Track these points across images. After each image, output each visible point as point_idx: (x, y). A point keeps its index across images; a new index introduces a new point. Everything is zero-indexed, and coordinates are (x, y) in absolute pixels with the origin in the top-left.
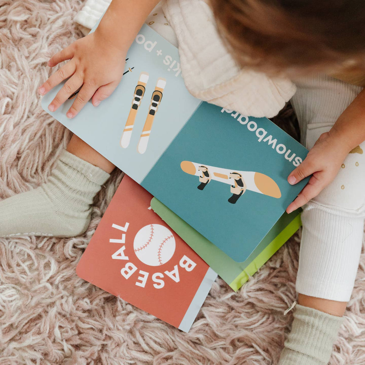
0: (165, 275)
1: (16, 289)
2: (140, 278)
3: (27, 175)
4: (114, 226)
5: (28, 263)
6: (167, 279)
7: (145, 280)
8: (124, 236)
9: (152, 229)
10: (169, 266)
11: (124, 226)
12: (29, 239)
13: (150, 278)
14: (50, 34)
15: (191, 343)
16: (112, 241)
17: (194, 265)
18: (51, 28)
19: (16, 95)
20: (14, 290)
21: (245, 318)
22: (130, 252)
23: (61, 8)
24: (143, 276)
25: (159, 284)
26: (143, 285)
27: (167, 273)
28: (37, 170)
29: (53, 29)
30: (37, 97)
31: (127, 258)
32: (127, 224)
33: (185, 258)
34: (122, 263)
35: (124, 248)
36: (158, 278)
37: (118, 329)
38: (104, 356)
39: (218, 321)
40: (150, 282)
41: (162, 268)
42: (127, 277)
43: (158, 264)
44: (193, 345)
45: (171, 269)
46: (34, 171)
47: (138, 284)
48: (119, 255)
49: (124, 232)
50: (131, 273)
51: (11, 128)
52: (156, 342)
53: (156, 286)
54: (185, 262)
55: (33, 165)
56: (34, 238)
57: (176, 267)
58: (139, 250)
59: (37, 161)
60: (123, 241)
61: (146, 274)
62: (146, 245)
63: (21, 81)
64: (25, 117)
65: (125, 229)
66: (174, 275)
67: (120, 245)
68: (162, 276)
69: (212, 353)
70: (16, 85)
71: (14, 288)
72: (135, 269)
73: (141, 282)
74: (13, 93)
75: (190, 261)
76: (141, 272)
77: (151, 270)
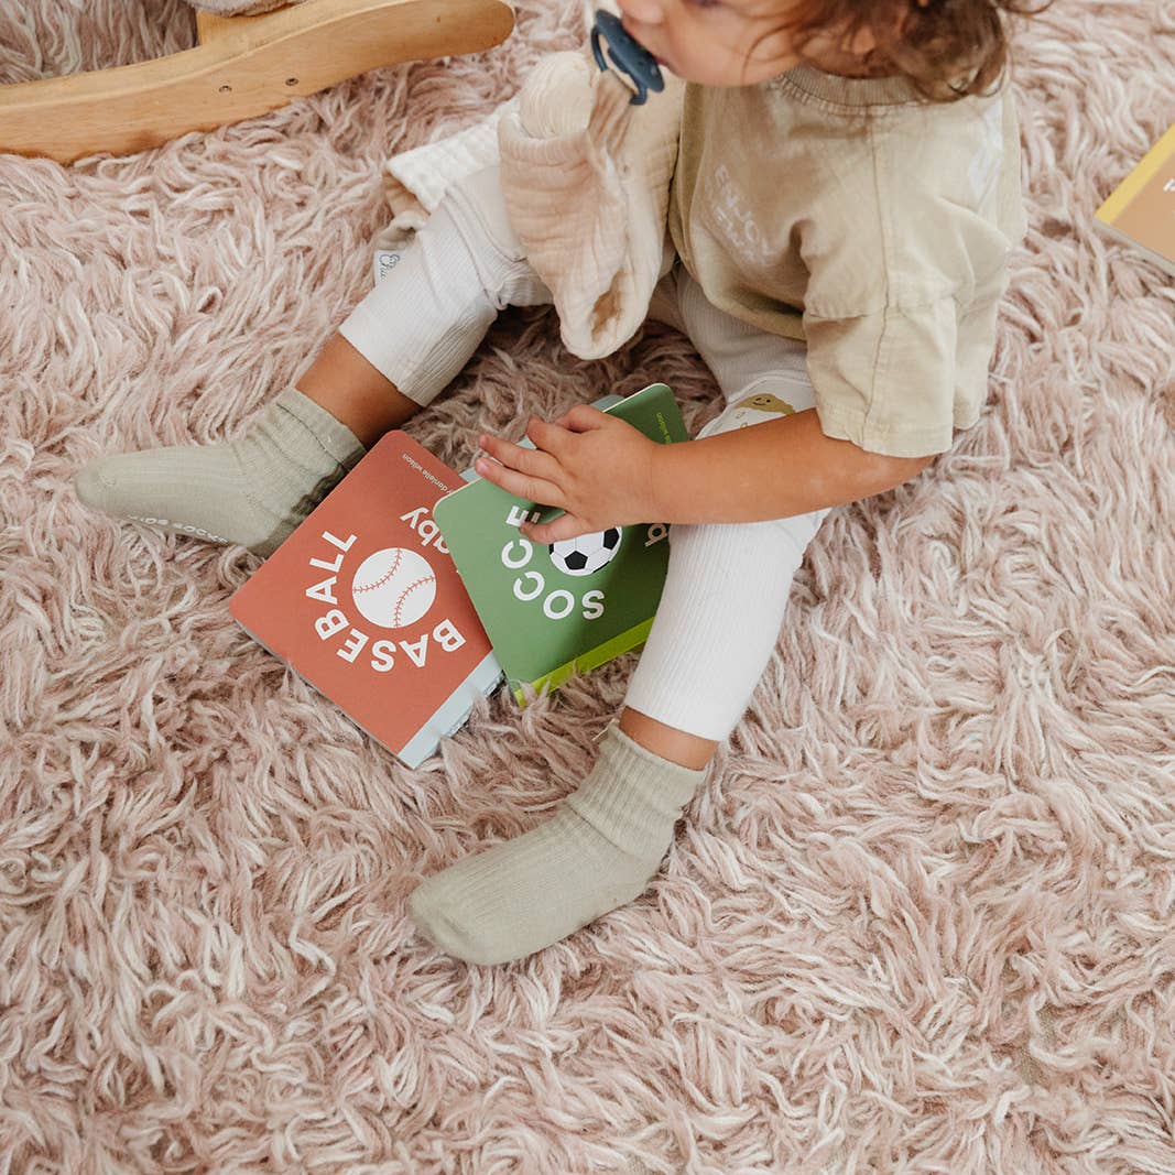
0: (398, 647)
1: (106, 621)
2: (349, 643)
3: (202, 429)
4: (327, 536)
5: (145, 582)
6: (400, 656)
7: (357, 649)
8: (340, 558)
9: (398, 557)
10: (411, 633)
11: (345, 540)
12: (163, 537)
13: (368, 647)
14: (335, 207)
15: (398, 803)
16: (314, 562)
17: (461, 641)
18: (340, 196)
19: (234, 284)
20: (99, 620)
21: (521, 787)
22: (344, 590)
23: (368, 167)
24: (356, 641)
25: (383, 662)
26: (351, 658)
27: (404, 644)
28: (223, 424)
29: (342, 199)
30: (271, 301)
31: (334, 601)
32: (353, 538)
33: (447, 624)
34: (324, 608)
35: (333, 580)
36: (384, 650)
37: (265, 732)
38: (219, 772)
39: (467, 778)
40: (366, 654)
41: (395, 634)
42: (324, 635)
43: (391, 625)
44: (401, 808)
45: (414, 640)
46: (217, 424)
47: (341, 653)
48: (321, 592)
49: (342, 552)
50: (334, 629)
51: (205, 338)
52: (331, 784)
53: (375, 664)
54: (444, 632)
55: (220, 412)
56: (173, 538)
57: (425, 638)
58: (362, 590)
59: (229, 406)
60: (336, 567)
61: (363, 639)
62: (378, 585)
63: (251, 266)
64: (238, 329)
65: (345, 546)
66: (418, 654)
67: (328, 574)
68: (392, 648)
69: (435, 836)
70: (239, 268)
71: (101, 617)
72: (344, 623)
73: (349, 651)
74: (229, 281)
75: (454, 632)
76: (354, 632)
77: (375, 632)
